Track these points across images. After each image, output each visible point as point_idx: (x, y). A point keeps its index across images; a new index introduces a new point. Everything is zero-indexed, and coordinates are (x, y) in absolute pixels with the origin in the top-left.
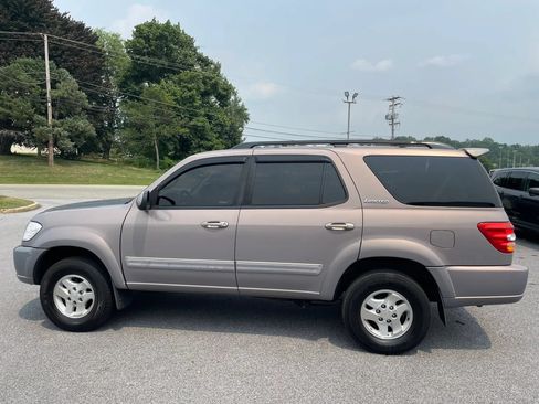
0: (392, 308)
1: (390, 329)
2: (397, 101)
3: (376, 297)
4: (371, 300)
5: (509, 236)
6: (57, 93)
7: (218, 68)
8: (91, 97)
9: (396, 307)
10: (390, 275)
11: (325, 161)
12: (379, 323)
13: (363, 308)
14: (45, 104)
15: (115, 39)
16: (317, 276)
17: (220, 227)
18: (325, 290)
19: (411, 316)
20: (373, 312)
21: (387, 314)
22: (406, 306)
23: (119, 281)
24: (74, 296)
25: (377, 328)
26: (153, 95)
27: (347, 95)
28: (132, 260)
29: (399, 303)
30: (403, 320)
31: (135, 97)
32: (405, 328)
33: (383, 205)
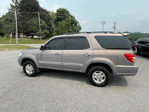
0: (100, 75)
1: (100, 81)
2: (116, 23)
3: (96, 73)
4: (95, 73)
5: (133, 58)
6: (42, 25)
7: (74, 17)
8: (48, 25)
9: (101, 75)
10: (100, 67)
11: (84, 38)
12: (97, 79)
13: (93, 75)
14: (39, 27)
15: (53, 13)
16: (82, 67)
17: (59, 54)
18: (84, 71)
19: (105, 78)
20: (95, 76)
21: (99, 77)
22: (104, 75)
23: (38, 66)
24: (29, 69)
25: (96, 80)
26: (61, 24)
27: (103, 22)
28: (40, 62)
29: (102, 74)
30: (103, 78)
31: (57, 25)
32: (103, 81)
33: (99, 49)
